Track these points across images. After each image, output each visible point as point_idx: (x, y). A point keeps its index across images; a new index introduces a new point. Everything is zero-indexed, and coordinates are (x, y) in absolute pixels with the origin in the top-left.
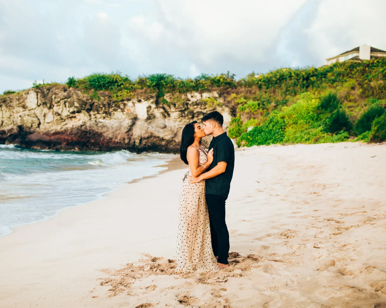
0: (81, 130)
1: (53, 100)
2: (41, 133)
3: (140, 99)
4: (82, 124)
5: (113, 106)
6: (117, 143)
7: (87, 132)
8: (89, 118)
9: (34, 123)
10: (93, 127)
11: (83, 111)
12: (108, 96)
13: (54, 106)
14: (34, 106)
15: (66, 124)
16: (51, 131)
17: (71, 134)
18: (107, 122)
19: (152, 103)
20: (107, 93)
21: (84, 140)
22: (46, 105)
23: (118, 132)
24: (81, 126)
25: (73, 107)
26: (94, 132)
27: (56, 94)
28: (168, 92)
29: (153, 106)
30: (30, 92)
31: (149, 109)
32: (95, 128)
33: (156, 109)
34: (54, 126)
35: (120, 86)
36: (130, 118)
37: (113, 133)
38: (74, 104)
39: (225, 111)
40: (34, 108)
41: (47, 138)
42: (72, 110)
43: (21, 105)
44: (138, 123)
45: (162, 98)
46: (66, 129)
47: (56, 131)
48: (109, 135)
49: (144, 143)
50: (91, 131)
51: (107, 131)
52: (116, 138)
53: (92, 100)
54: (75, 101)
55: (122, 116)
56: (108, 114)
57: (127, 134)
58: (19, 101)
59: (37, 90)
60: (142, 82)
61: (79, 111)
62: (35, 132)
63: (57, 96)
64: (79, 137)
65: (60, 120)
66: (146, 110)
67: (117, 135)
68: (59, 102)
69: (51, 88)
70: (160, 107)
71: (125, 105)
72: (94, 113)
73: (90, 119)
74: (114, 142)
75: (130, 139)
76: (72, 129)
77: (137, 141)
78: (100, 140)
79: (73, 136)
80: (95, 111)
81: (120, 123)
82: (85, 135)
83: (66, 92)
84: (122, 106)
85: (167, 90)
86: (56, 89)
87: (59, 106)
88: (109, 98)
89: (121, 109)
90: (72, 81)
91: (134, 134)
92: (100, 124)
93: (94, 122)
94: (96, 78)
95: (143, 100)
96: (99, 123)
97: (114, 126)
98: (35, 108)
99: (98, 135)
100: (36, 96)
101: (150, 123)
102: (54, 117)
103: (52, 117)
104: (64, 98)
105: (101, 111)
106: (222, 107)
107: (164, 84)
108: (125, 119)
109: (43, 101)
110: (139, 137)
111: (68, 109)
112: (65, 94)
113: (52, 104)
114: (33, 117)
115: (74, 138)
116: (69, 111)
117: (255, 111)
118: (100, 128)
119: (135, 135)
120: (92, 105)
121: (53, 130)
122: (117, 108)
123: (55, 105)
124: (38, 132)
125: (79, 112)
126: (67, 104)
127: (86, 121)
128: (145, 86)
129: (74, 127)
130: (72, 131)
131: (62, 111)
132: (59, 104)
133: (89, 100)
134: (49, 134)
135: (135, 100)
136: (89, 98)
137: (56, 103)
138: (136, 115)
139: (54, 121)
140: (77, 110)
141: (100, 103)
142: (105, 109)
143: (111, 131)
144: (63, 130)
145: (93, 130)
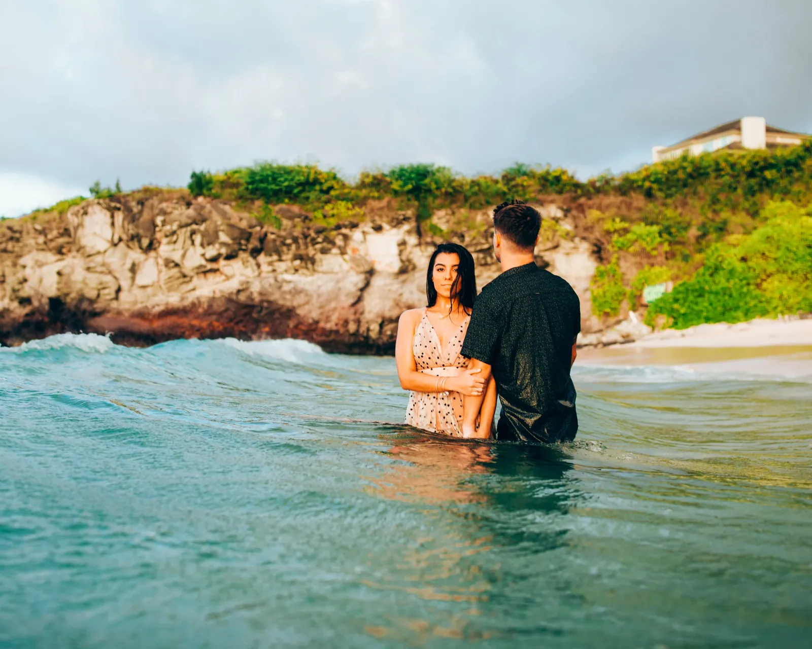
0: (237, 303)
1: (157, 229)
2: (127, 314)
3: (379, 222)
4: (241, 288)
5: (320, 240)
6: (331, 331)
7: (253, 307)
8: (256, 273)
9: (104, 288)
10: (272, 294)
11: (243, 255)
12: (303, 217)
13: (160, 243)
14: (103, 245)
15: (194, 289)
16: (153, 307)
17: (209, 312)
18: (304, 280)
19: (409, 232)
20: (296, 209)
21: (244, 326)
22: (139, 241)
23: (333, 305)
24: (239, 291)
25: (217, 246)
26: (273, 307)
27: (163, 212)
28: (440, 207)
29: (413, 240)
30: (90, 210)
31: (402, 247)
32: (276, 296)
33: (418, 249)
34: (160, 294)
35: (327, 192)
36: (362, 269)
37: (321, 307)
38: (217, 237)
39: (581, 250)
40: (102, 250)
41: (143, 326)
42: (211, 252)
43: (52, 245)
44: (376, 282)
45: (428, 222)
46: (196, 301)
47: (167, 308)
48: (310, 312)
49: (389, 333)
50: (265, 304)
51: (307, 303)
52: (328, 319)
53: (262, 227)
54: (220, 230)
55: (341, 266)
56: (307, 261)
57: (352, 310)
58: (46, 236)
59: (113, 204)
60: (377, 183)
61: (234, 254)
62: (108, 312)
63: (168, 218)
64: (231, 320)
65: (178, 278)
66: (395, 250)
67: (331, 313)
68: (174, 233)
69: (147, 199)
70: (427, 244)
71: (346, 238)
72: (269, 259)
73: (259, 275)
74: (324, 329)
75: (358, 322)
76: (213, 299)
77: (375, 327)
78: (288, 326)
79: (214, 317)
80: (273, 254)
81: (338, 281)
82: (245, 315)
83: (192, 207)
84: (339, 241)
85: (438, 202)
86: (161, 201)
87: (175, 242)
88: (304, 221)
89: (339, 248)
90: (203, 182)
91: (367, 309)
92: (286, 287)
93: (272, 281)
94: (269, 173)
95: (386, 226)
96: (284, 284)
97: (324, 289)
98: (105, 252)
99: (281, 314)
100: (109, 220)
101: (404, 282)
102: (160, 272)
103: (156, 272)
104: (189, 221)
105: (288, 254)
106: (572, 241)
107: (433, 186)
108: (348, 272)
109: (131, 232)
110: (378, 316)
111: (200, 250)
112: (191, 212)
113: (156, 239)
114: (102, 273)
115: (216, 324)
116: (203, 255)
117: (654, 249)
118: (288, 297)
119: (370, 312)
120: (263, 239)
121: (158, 305)
122: (329, 246)
123: (165, 241)
124: (115, 311)
125: (230, 257)
126: (198, 239)
127: (250, 280)
128: (386, 192)
129: (218, 295)
130: (210, 306)
131: (184, 256)
132: (175, 238)
133: (254, 227)
134: (149, 314)
135: (367, 227)
136: (254, 222)
137: (167, 236)
138: (373, 263)
139: (162, 283)
140: (229, 252)
141: (283, 233)
142: (298, 248)
143: (315, 302)
144: (187, 303)
145: (269, 302)
